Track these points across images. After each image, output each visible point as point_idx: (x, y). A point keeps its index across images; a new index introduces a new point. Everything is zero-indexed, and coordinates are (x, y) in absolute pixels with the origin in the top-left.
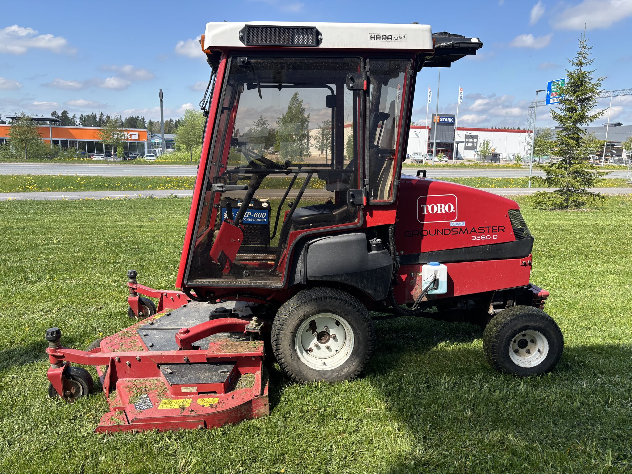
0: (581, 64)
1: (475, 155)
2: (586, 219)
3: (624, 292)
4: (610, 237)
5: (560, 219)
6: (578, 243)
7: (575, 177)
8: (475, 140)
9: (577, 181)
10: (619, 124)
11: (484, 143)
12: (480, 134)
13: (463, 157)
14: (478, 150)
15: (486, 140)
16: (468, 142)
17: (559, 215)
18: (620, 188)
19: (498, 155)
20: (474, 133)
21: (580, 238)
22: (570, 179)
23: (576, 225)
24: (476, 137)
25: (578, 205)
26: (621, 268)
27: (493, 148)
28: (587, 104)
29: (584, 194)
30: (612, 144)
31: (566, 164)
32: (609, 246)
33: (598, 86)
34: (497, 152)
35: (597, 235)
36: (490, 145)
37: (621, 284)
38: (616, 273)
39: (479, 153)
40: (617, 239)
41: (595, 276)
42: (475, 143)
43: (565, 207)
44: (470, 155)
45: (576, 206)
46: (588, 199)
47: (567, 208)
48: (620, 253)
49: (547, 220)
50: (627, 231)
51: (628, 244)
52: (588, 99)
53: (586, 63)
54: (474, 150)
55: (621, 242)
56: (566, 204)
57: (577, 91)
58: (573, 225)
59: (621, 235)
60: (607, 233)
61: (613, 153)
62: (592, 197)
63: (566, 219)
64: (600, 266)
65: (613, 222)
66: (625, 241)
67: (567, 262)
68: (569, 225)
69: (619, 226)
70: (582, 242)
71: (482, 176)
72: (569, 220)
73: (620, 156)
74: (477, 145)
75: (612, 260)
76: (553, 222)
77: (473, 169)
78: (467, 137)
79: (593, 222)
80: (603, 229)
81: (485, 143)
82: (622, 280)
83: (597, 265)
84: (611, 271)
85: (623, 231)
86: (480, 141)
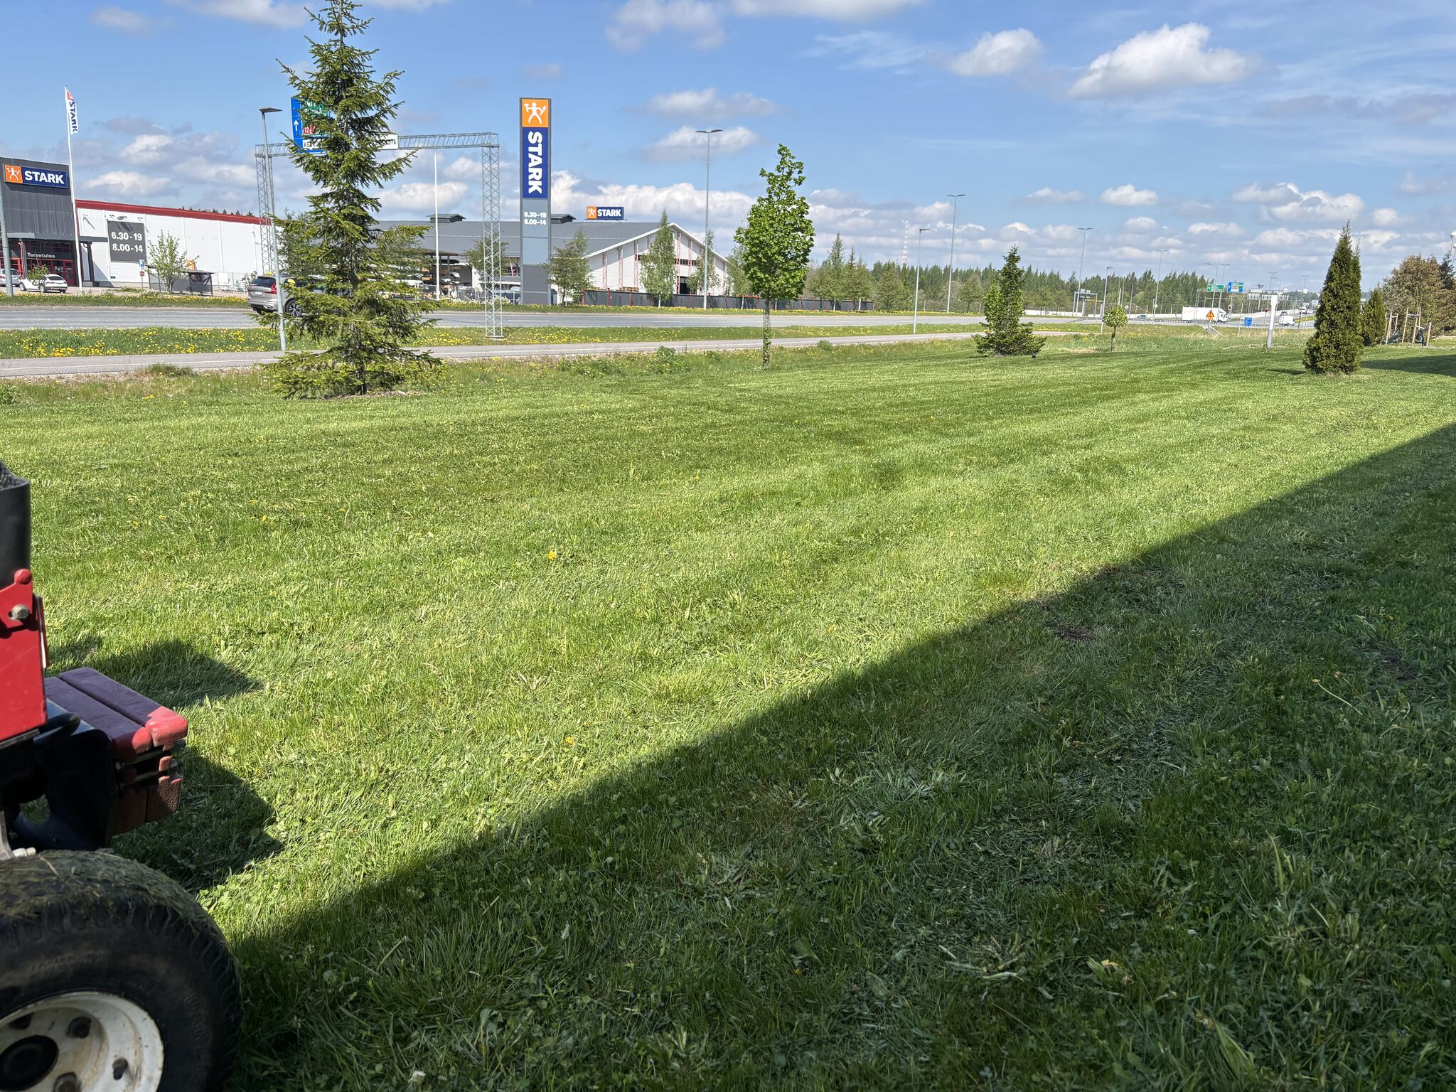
0: (341, 30)
1: (142, 274)
2: (402, 414)
3: (495, 605)
4: (456, 452)
5: (341, 418)
6: (379, 476)
7: (370, 316)
8: (138, 237)
9: (377, 324)
10: (459, 218)
11: (161, 244)
12: (148, 220)
13: (110, 280)
14: (150, 262)
15: (166, 236)
16: (118, 242)
17: (341, 408)
18: (475, 347)
19: (206, 277)
20: (132, 218)
21: (384, 462)
22: (361, 319)
23: (379, 428)
24: (140, 228)
25: (389, 381)
26: (483, 533)
27: (189, 257)
28: (370, 133)
29: (397, 355)
30: (452, 258)
31: (344, 281)
32: (453, 476)
33: (388, 92)
34: (201, 268)
35: (426, 450)
36: (179, 252)
37: (483, 583)
38: (469, 551)
39: (154, 271)
40: (470, 455)
41: (415, 568)
42: (139, 243)
43: (359, 387)
44: (128, 275)
45: (382, 384)
46: (405, 366)
47: (365, 392)
48: (478, 491)
49: (308, 421)
50: (492, 433)
51: (495, 464)
52: (370, 120)
53: (353, 28)
54: (137, 261)
55: (479, 462)
56: (359, 382)
57: (342, 98)
58: (371, 429)
59: (479, 446)
60: (450, 442)
61: (456, 279)
62: (415, 363)
63: (356, 417)
64: (431, 534)
65: (462, 416)
66: (487, 459)
67: (344, 535)
68: (363, 430)
69: (474, 423)
70: (388, 472)
71: (159, 325)
72: (362, 418)
73: (468, 283)
74: (144, 248)
75: (461, 513)
76: (323, 426)
77: (132, 308)
78: (112, 226)
79: (418, 420)
80: (439, 434)
81: (165, 243)
82: (485, 567)
83: (424, 532)
84: (459, 545)
85: (481, 433)
86: (152, 238)
